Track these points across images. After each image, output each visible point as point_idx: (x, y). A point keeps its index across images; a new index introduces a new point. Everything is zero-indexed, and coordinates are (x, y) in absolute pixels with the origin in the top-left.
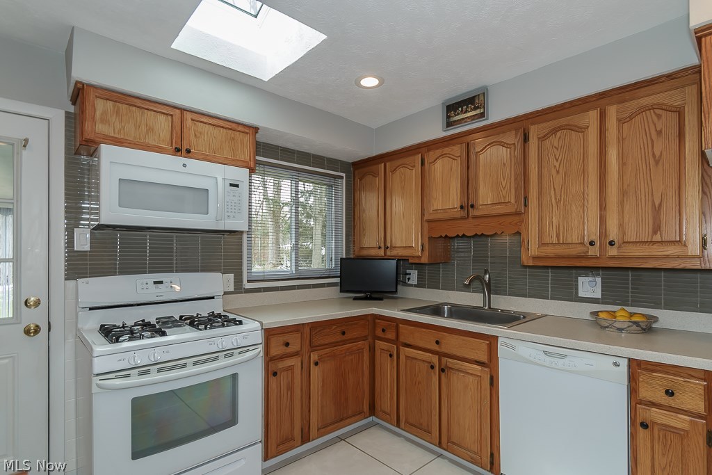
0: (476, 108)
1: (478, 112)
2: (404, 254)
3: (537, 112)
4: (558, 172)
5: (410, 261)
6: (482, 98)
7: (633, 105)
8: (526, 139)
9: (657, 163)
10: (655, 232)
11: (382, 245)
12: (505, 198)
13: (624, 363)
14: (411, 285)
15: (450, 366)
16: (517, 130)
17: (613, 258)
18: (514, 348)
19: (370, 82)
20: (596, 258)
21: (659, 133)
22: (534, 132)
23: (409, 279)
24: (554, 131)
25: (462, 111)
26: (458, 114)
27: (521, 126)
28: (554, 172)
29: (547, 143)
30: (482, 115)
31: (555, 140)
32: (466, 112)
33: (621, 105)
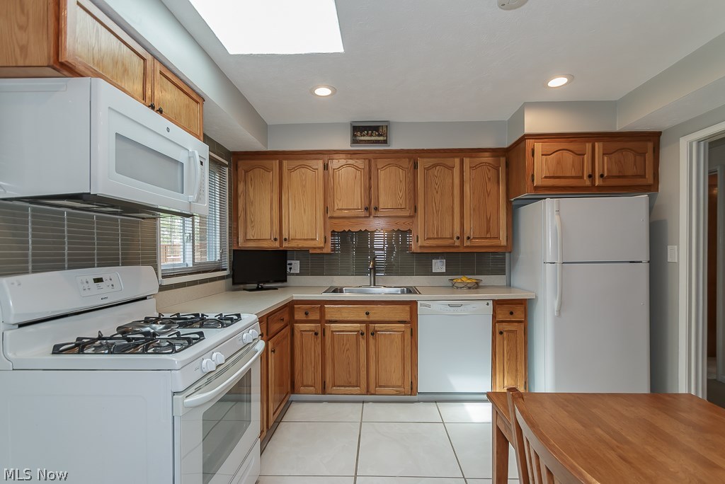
0: (379, 135)
1: (381, 138)
2: (305, 246)
3: (423, 150)
4: (437, 192)
5: (311, 252)
6: (385, 129)
7: (478, 160)
8: (415, 166)
9: (488, 195)
10: (487, 232)
11: (278, 237)
12: (401, 205)
13: (491, 303)
14: (293, 274)
15: (378, 329)
16: (410, 159)
17: (467, 247)
18: (429, 306)
19: (323, 92)
20: (458, 247)
21: (489, 179)
22: (421, 163)
23: (290, 269)
24: (435, 166)
25: (367, 134)
26: (364, 136)
27: (413, 157)
28: (435, 192)
29: (430, 172)
30: (385, 142)
31: (435, 171)
32: (371, 136)
33: (472, 159)
